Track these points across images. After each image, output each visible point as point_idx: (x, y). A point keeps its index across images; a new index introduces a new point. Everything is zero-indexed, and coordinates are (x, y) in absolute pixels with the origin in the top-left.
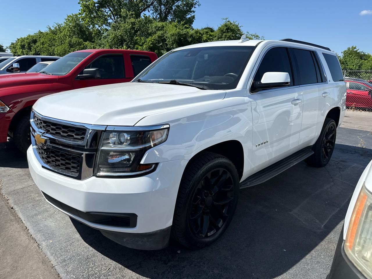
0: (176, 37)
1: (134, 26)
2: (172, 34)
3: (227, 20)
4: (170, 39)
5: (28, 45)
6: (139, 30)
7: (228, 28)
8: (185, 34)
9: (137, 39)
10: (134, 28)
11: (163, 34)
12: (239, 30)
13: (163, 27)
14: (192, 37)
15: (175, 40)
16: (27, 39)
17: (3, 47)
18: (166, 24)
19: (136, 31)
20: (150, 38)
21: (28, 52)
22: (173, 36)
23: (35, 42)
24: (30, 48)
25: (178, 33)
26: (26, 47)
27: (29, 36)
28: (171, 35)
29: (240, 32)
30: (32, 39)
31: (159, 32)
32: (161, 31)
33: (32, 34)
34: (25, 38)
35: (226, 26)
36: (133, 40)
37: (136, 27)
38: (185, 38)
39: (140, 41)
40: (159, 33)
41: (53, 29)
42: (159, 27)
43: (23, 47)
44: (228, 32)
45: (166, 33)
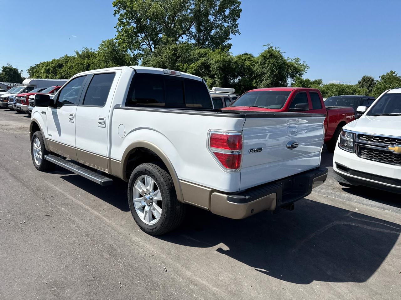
0: (220, 64)
1: (176, 52)
2: (217, 61)
3: (269, 46)
4: (214, 66)
5: (53, 69)
6: (180, 56)
7: (271, 55)
8: (229, 61)
9: (179, 66)
10: (176, 54)
11: (206, 60)
12: (281, 56)
13: (206, 54)
14: (237, 63)
15: (219, 67)
16: (53, 63)
17: (17, 70)
18: (208, 51)
19: (178, 57)
20: (192, 65)
21: (53, 76)
22: (218, 62)
23: (60, 66)
24: (55, 73)
25: (223, 60)
26: (50, 71)
27: (54, 60)
28: (215, 61)
29: (282, 58)
30: (58, 63)
31: (201, 58)
32: (204, 58)
33: (58, 58)
34: (50, 63)
35: (269, 52)
36: (175, 67)
37: (178, 52)
38: (229, 65)
39: (183, 67)
40: (202, 60)
41: (80, 53)
42: (202, 54)
43: (47, 71)
44: (271, 58)
45: (209, 59)
